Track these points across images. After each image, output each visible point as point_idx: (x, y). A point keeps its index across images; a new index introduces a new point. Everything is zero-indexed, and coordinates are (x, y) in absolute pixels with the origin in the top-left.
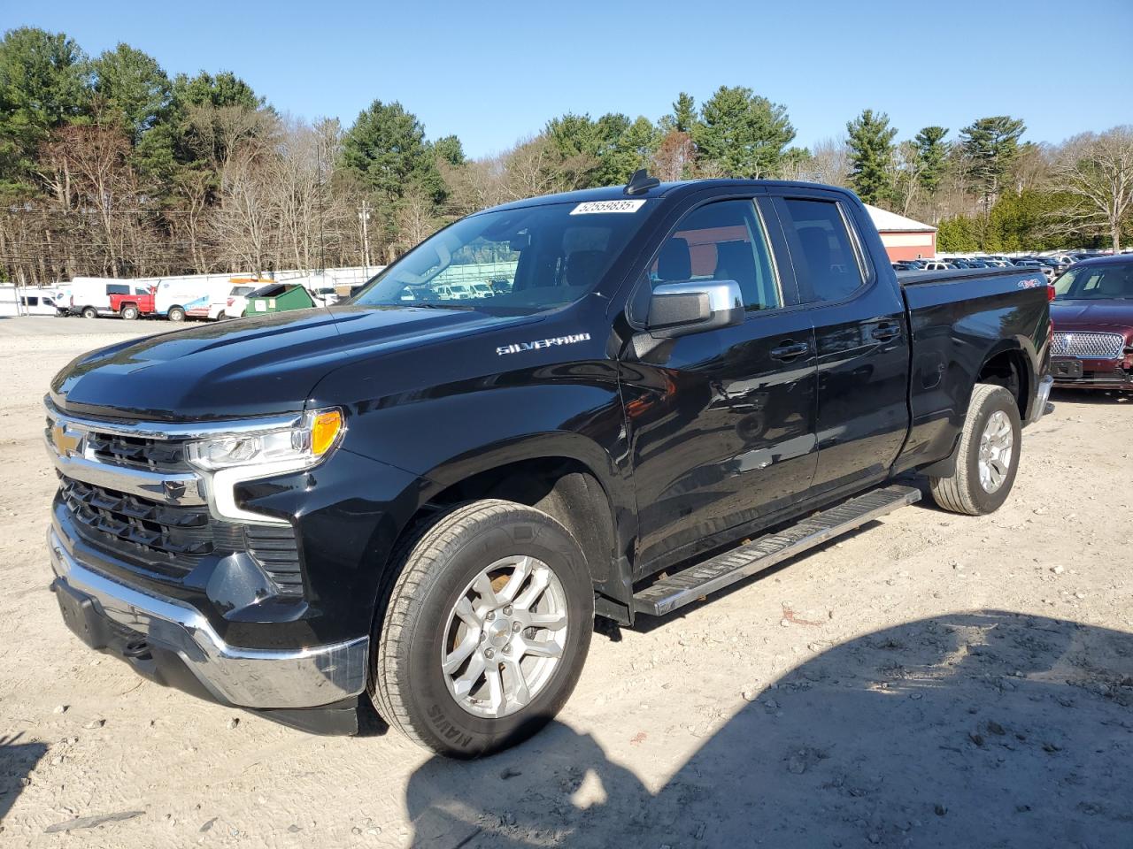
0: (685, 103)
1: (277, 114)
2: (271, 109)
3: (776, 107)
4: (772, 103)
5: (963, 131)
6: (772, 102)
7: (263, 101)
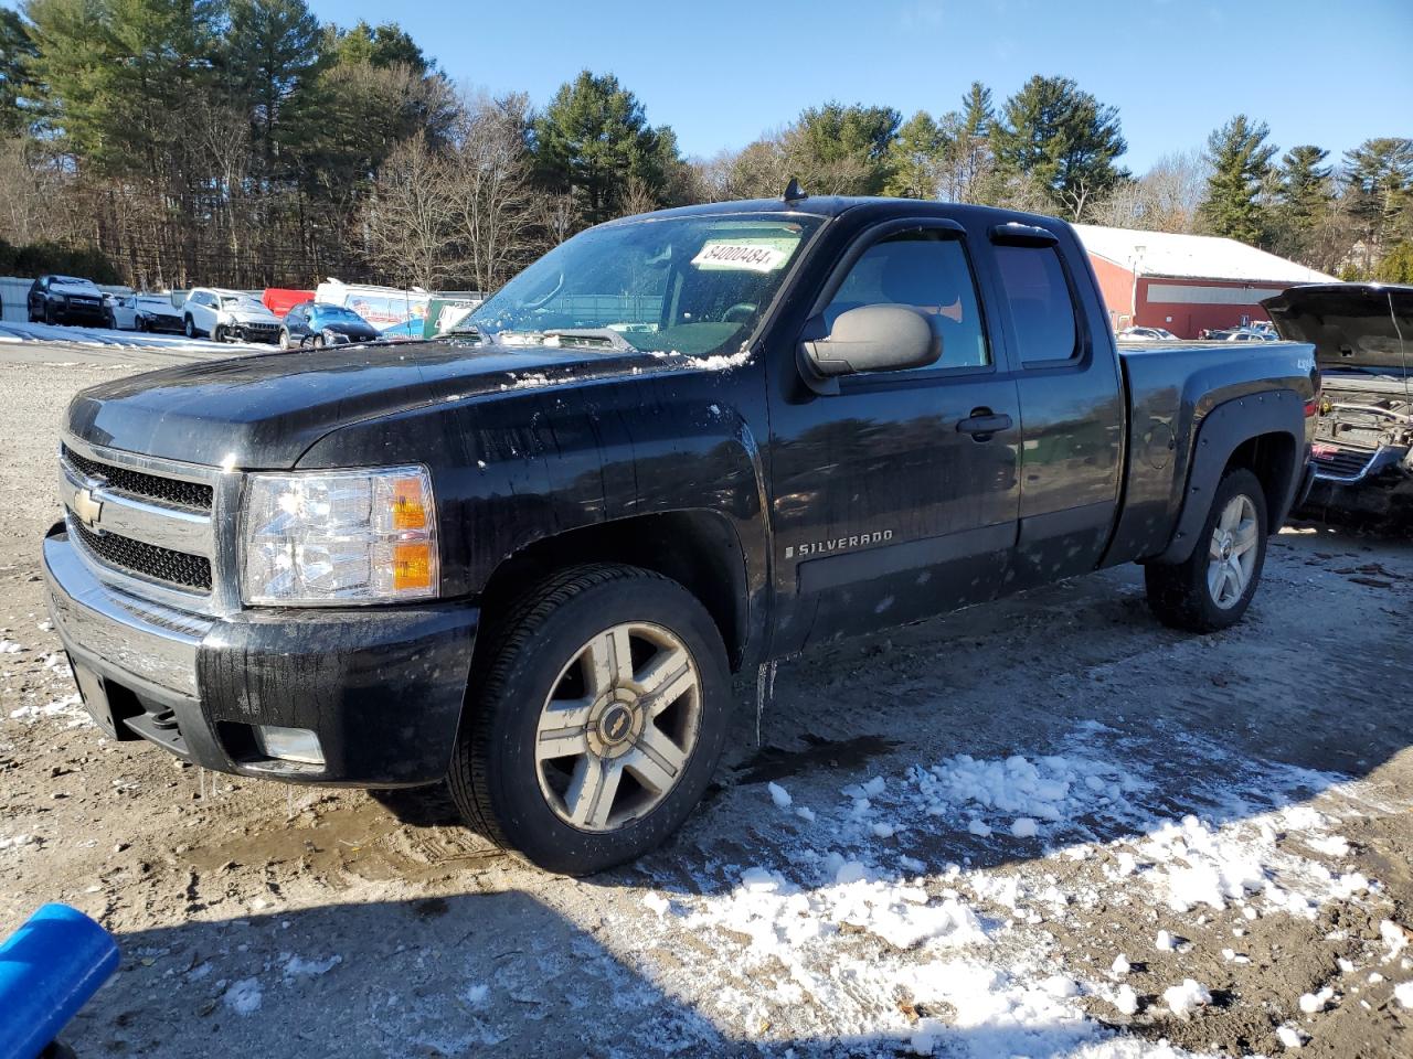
0: (980, 95)
1: (450, 81)
2: (443, 75)
3: (1105, 109)
4: (1100, 104)
5: (1347, 154)
6: (1099, 101)
7: (434, 62)
